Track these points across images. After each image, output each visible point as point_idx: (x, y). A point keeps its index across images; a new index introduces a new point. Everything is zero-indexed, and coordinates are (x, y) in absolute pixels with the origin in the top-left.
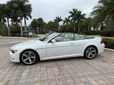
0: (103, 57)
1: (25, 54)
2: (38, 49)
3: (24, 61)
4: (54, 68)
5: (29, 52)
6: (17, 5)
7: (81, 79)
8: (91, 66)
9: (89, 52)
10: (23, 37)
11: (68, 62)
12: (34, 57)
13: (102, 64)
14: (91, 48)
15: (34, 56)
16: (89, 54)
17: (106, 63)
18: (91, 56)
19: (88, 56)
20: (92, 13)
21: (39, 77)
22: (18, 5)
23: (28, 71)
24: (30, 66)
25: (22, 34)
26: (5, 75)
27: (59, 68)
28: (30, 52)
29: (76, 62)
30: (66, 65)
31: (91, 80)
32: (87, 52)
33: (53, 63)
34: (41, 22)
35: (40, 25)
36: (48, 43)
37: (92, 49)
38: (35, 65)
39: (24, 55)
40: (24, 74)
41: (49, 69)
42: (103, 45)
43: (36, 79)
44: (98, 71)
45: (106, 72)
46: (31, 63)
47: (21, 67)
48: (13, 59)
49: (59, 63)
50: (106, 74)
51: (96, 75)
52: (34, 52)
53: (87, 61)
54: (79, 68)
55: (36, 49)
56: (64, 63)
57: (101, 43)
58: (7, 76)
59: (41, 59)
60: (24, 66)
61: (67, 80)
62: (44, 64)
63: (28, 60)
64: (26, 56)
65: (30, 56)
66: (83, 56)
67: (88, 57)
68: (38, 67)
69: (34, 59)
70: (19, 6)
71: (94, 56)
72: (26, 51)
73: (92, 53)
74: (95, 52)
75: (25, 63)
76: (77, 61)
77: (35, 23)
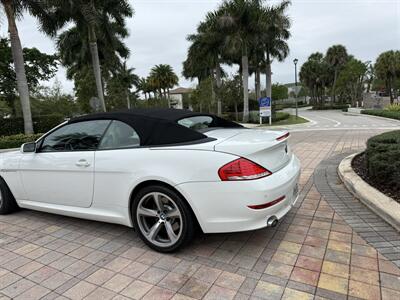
10: (250, 121)
22: (234, 17)
34: (337, 62)
35: (332, 73)
55: (4, 171)
70: (237, 21)
77: (314, 70)
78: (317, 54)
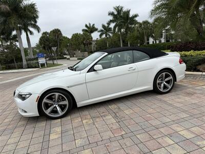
0: (185, 86)
1: (48, 98)
2: (71, 87)
3: (48, 112)
4: (107, 117)
5: (54, 95)
6: (7, 7)
7: (162, 130)
8: (171, 105)
9: (162, 80)
10: (28, 68)
11: (129, 103)
12: (66, 102)
13: (187, 98)
14: (164, 74)
15: (65, 100)
16: (162, 85)
17: (193, 97)
18: (165, 87)
19: (160, 88)
20: (153, 12)
21: (84, 138)
22: (9, 6)
23: (59, 129)
24: (59, 120)
25: (24, 62)
26: (17, 143)
27: (116, 117)
28: (57, 94)
29: (142, 101)
30: (126, 109)
31: (178, 129)
32: (158, 82)
33: (102, 109)
34: (58, 37)
35: (56, 42)
36: (88, 72)
37: (166, 74)
38: (69, 118)
39: (45, 100)
40: (53, 137)
41: (97, 120)
42: (184, 65)
43: (79, 142)
44: (184, 111)
45: (198, 112)
46: (61, 113)
47: (42, 124)
48: (26, 112)
49: (113, 107)
50: (200, 116)
51: (184, 120)
52: (65, 93)
53: (159, 97)
54: (151, 111)
55: (68, 87)
56: (121, 105)
57: (180, 63)
58: (21, 145)
59: (79, 104)
60: (49, 122)
61: (138, 136)
62: (86, 113)
63: (55, 109)
64: (49, 102)
65: (58, 102)
66: (152, 89)
67: (162, 90)
68: (75, 120)
69: (65, 106)
70: (11, 9)
71: (170, 87)
72: (49, 93)
73: (166, 82)
74: (171, 79)
75: (48, 116)
76: (142, 99)
77: (47, 40)
78: (46, 32)
